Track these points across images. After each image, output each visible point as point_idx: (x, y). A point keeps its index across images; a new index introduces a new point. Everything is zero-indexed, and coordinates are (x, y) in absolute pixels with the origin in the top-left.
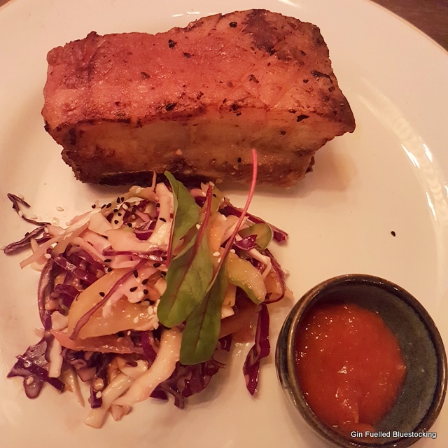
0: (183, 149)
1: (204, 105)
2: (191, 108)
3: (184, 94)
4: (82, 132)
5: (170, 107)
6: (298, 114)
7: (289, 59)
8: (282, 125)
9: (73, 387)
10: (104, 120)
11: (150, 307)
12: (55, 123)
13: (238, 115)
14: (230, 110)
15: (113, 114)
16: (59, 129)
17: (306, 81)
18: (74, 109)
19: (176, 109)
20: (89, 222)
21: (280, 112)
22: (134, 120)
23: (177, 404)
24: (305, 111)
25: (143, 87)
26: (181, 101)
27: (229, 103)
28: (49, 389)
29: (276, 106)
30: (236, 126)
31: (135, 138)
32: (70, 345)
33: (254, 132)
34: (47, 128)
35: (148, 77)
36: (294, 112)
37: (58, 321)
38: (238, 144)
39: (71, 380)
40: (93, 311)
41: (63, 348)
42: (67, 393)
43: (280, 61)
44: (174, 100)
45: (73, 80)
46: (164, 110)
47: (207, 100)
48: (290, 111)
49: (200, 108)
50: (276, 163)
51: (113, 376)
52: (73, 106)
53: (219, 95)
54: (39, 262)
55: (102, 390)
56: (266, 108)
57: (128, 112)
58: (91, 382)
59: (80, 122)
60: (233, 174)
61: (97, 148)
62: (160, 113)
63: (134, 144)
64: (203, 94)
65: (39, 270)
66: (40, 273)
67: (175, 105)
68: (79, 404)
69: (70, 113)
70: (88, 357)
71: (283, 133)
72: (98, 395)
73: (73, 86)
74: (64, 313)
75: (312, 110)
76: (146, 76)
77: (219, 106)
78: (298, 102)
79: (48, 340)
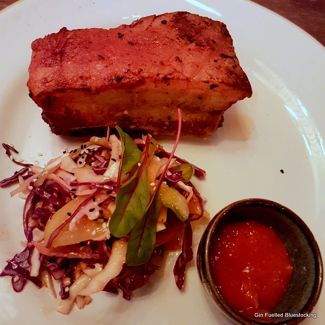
0: (129, 110)
1: (143, 78)
2: (134, 80)
3: (129, 70)
4: (55, 98)
5: (119, 79)
6: (211, 84)
7: (204, 46)
8: (199, 92)
9: (48, 284)
10: (72, 89)
11: (104, 223)
12: (37, 92)
13: (167, 85)
14: (162, 82)
15: (78, 84)
16: (39, 96)
17: (216, 61)
18: (51, 81)
19: (123, 81)
20: (61, 163)
21: (198, 83)
22: (94, 89)
23: (125, 296)
24: (216, 82)
25: (99, 66)
26: (127, 75)
27: (161, 76)
28: (30, 285)
29: (194, 79)
30: (167, 93)
31: (94, 102)
32: (46, 252)
33: (179, 97)
34: (31, 95)
35: (103, 58)
36: (208, 82)
37: (38, 235)
38: (168, 106)
39: (46, 278)
40: (62, 226)
41: (41, 255)
42: (44, 288)
43: (198, 47)
44: (121, 74)
45: (50, 61)
46: (115, 82)
47: (146, 75)
48: (204, 82)
49: (140, 80)
50: (196, 120)
51: (77, 276)
52: (49, 79)
53: (154, 71)
54: (24, 192)
55: (69, 286)
56: (188, 80)
57: (88, 83)
58: (61, 280)
59: (54, 91)
60: (165, 128)
61: (67, 109)
62: (112, 84)
63: (93, 106)
64: (142, 70)
65: (25, 199)
66: (25, 201)
67: (122, 78)
68: (52, 297)
69: (47, 84)
70: (59, 261)
71: (200, 98)
72: (67, 290)
73: (50, 66)
74: (42, 229)
75: (220, 81)
76: (101, 58)
77: (154, 79)
78: (210, 75)
79: (30, 249)
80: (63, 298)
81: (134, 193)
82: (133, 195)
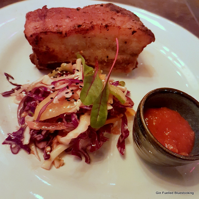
1: (94, 25)
2: (88, 26)
3: (85, 22)
4: (41, 38)
5: (79, 26)
6: (132, 30)
8: (125, 38)
9: (35, 152)
10: (51, 32)
11: (75, 102)
13: (107, 30)
14: (104, 28)
16: (31, 36)
18: (38, 28)
19: (82, 27)
20: (43, 80)
21: (125, 29)
22: (64, 33)
23: (86, 161)
25: (67, 20)
26: (84, 24)
27: (104, 24)
29: (123, 27)
30: (107, 38)
33: (114, 42)
36: (131, 29)
38: (107, 48)
40: (47, 104)
41: (31, 130)
42: (32, 155)
43: (122, 15)
46: (77, 28)
48: (129, 28)
50: (123, 59)
51: (55, 146)
52: (38, 27)
53: (99, 22)
54: (18, 99)
56: (119, 27)
57: (61, 29)
59: (41, 33)
60: (105, 64)
61: (47, 47)
62: (75, 29)
63: (63, 47)
64: (92, 22)
66: (18, 105)
67: (81, 25)
69: (36, 30)
70: (43, 133)
71: (126, 43)
72: (48, 153)
73: (38, 21)
74: (31, 115)
75: (138, 28)
76: (68, 17)
77: (100, 26)
80: (46, 159)
81: (93, 84)
82: (93, 85)
